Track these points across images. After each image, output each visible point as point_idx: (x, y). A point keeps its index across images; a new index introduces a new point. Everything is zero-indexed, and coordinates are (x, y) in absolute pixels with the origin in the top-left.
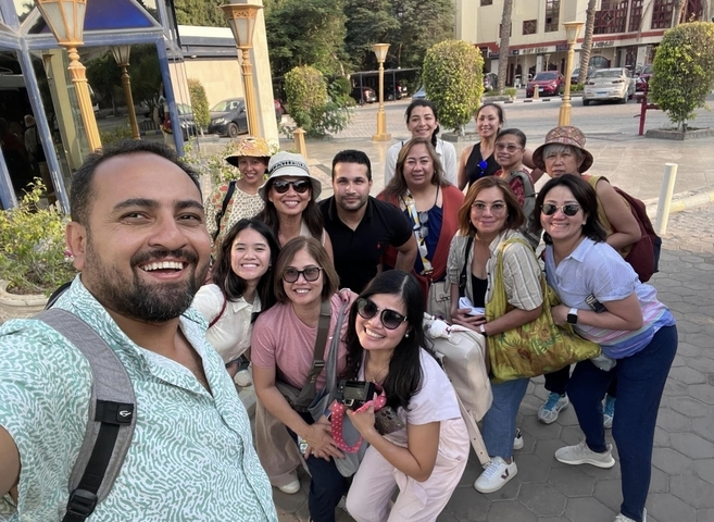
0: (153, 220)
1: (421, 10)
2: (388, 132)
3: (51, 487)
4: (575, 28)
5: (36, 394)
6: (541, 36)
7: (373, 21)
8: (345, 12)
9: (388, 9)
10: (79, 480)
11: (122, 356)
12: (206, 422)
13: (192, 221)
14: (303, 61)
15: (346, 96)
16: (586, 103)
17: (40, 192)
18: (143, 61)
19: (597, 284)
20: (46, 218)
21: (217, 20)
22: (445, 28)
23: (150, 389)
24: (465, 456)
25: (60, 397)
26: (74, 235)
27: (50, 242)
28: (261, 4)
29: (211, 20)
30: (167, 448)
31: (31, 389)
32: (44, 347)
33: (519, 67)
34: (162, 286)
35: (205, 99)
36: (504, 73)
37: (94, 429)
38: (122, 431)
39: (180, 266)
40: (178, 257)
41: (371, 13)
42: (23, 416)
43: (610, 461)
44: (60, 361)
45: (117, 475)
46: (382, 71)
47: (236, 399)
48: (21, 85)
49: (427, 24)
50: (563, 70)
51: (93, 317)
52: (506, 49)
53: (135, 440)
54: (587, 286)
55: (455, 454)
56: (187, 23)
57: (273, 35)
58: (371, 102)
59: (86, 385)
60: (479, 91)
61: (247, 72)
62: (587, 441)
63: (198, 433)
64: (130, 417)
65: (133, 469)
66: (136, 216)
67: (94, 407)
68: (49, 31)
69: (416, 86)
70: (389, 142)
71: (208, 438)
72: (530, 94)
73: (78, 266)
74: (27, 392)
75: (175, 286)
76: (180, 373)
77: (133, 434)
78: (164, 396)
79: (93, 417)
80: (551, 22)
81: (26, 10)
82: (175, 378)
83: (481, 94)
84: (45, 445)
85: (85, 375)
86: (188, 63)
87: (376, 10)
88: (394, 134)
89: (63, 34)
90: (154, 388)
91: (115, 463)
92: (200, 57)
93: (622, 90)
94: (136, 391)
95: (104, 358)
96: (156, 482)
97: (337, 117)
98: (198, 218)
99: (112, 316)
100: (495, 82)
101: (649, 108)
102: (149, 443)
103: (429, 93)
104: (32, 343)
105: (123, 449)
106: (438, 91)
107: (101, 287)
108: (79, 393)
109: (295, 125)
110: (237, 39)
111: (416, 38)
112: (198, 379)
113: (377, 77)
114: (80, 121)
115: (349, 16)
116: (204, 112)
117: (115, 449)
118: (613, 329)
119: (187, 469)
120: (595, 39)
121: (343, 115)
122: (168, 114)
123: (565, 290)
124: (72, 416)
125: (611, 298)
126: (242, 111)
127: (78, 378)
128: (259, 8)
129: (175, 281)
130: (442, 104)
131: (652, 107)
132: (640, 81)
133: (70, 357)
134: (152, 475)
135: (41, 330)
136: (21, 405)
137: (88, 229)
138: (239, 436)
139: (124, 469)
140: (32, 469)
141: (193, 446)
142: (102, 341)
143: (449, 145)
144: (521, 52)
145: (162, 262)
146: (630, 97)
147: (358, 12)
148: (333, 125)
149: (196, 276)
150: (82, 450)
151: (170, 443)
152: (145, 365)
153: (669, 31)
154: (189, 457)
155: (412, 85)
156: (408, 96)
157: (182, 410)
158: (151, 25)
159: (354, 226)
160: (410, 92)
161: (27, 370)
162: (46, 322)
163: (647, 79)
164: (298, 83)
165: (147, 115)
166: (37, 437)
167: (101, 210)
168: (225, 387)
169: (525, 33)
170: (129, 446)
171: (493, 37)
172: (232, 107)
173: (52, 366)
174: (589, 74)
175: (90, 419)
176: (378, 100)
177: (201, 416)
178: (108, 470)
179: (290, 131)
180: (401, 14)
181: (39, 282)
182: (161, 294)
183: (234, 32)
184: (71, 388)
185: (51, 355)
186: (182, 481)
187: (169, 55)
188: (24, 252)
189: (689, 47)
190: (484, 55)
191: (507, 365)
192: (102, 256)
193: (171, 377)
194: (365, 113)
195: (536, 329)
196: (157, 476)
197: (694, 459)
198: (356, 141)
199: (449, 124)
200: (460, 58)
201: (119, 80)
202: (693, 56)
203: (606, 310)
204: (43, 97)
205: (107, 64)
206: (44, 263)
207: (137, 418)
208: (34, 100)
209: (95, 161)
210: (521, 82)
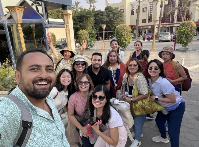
0: (39, 70)
1: (115, 16)
2: (106, 48)
3: (8, 145)
4: (156, 22)
5: (6, 118)
6: (147, 23)
7: (102, 19)
8: (94, 16)
9: (106, 16)
10: (16, 143)
11: (29, 108)
12: (52, 128)
13: (50, 71)
14: (83, 29)
15: (94, 38)
16: (160, 41)
17: (8, 62)
18: (38, 28)
19: (163, 89)
20: (9, 70)
21: (59, 17)
22: (121, 21)
23: (37, 118)
24: (126, 139)
25: (13, 119)
26: (17, 74)
27: (10, 76)
28: (71, 13)
29: (58, 17)
30: (41, 135)
31: (5, 116)
32: (8, 105)
33: (141, 31)
34: (41, 89)
35: (55, 38)
36: (137, 33)
37: (21, 129)
38: (29, 130)
39: (47, 83)
40: (46, 81)
41: (101, 17)
42: (3, 124)
43: (167, 141)
44: (13, 109)
45: (27, 142)
46: (104, 32)
47: (61, 121)
48: (4, 33)
49: (116, 20)
50: (153, 33)
51: (22, 97)
52: (138, 27)
53: (32, 133)
54: (161, 90)
55: (123, 138)
56: (51, 18)
57: (75, 22)
58: (101, 40)
59: (20, 116)
60: (130, 38)
61: (67, 31)
62: (161, 135)
63: (50, 131)
64: (31, 126)
65: (31, 141)
66: (34, 69)
67: (22, 122)
68: (13, 19)
69: (113, 36)
70: (106, 51)
71: (53, 133)
72: (144, 39)
73: (18, 83)
74: (4, 117)
75: (45, 89)
76: (45, 113)
77: (32, 131)
78: (41, 120)
79: (21, 125)
80: (150, 20)
81: (7, 13)
82: (44, 115)
83: (131, 39)
84: (8, 132)
85: (19, 113)
86: (51, 28)
87: (103, 16)
88: (107, 49)
89: (17, 20)
90: (38, 118)
91: (27, 138)
92: (54, 27)
93: (169, 38)
94: (33, 118)
95: (24, 109)
96: (38, 145)
97: (92, 44)
98: (52, 70)
99: (27, 97)
100: (135, 35)
101: (176, 43)
102: (36, 134)
103: (117, 38)
104: (5, 104)
105: (29, 135)
106: (119, 37)
107: (24, 89)
108: (18, 118)
109: (80, 45)
110: (65, 22)
111: (113, 23)
112: (50, 115)
113: (103, 33)
114: (20, 43)
115: (95, 17)
116: (55, 42)
117: (27, 135)
118: (168, 102)
119: (47, 141)
120: (162, 25)
121: (93, 43)
122: (45, 42)
123: (155, 91)
124: (16, 125)
125: (167, 94)
126: (65, 42)
127: (18, 114)
128: (71, 14)
129: (45, 88)
130: (120, 41)
131: (177, 43)
132: (174, 36)
133: (15, 108)
134: (37, 142)
135: (7, 100)
136: (3, 121)
137: (21, 73)
138: (61, 132)
139: (29, 141)
140: (3, 139)
141: (48, 135)
142: (24, 104)
143: (122, 52)
144: (142, 28)
145: (42, 82)
146: (171, 40)
147: (98, 16)
148: (91, 46)
149: (51, 86)
150: (18, 134)
151: (42, 134)
152: (35, 111)
153: (181, 23)
154: (47, 138)
155: (112, 36)
156: (111, 38)
157: (46, 124)
158: (41, 18)
159: (96, 74)
160: (112, 38)
161: (4, 111)
162: (8, 98)
163: (176, 35)
164: (81, 34)
165: (39, 42)
166: (6, 130)
167: (25, 67)
168: (58, 118)
169: (143, 23)
170: (30, 134)
171: (134, 23)
172: (63, 40)
173: (11, 110)
174: (160, 34)
175: (20, 126)
176: (103, 40)
177: (51, 126)
178: (25, 140)
179: (79, 47)
180: (109, 17)
181: (6, 88)
182: (41, 91)
183: (64, 20)
184: (16, 117)
185: (10, 107)
186: (45, 145)
187: (46, 26)
188: (2, 79)
189: (187, 27)
190: (132, 28)
191: (138, 111)
192: (24, 80)
193: (43, 115)
194: (100, 43)
195: (147, 101)
196: (38, 143)
197: (191, 141)
198: (97, 50)
199: (122, 46)
200: (125, 29)
201: (31, 33)
202: (188, 30)
203: (166, 97)
204: (10, 36)
205: (28, 28)
206: (8, 82)
207: (33, 126)
208: (7, 37)
209: (24, 54)
210: (142, 36)
